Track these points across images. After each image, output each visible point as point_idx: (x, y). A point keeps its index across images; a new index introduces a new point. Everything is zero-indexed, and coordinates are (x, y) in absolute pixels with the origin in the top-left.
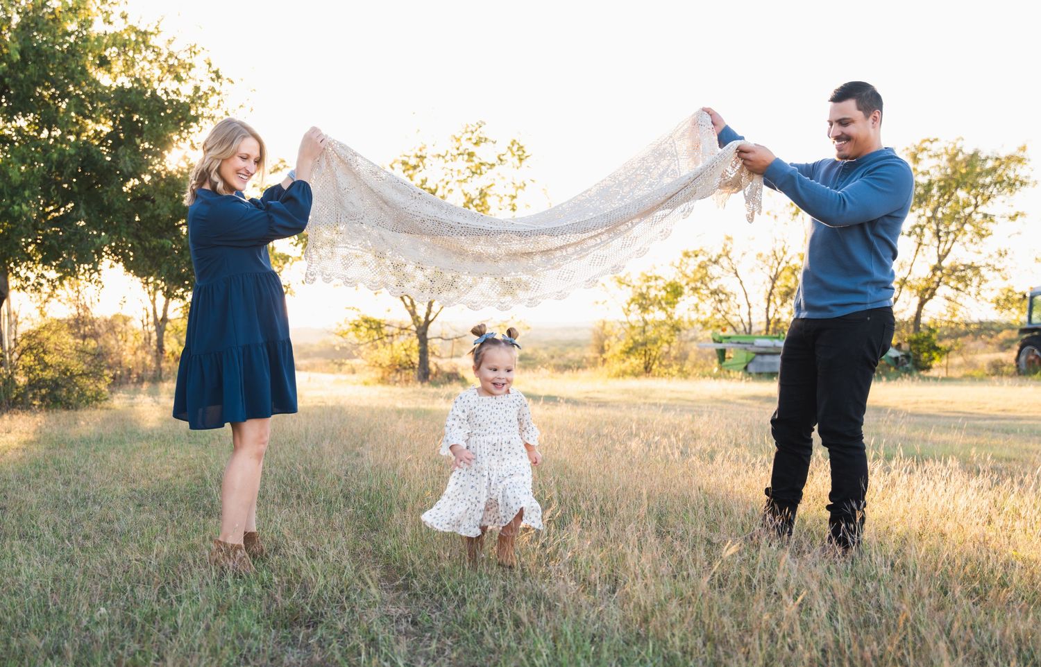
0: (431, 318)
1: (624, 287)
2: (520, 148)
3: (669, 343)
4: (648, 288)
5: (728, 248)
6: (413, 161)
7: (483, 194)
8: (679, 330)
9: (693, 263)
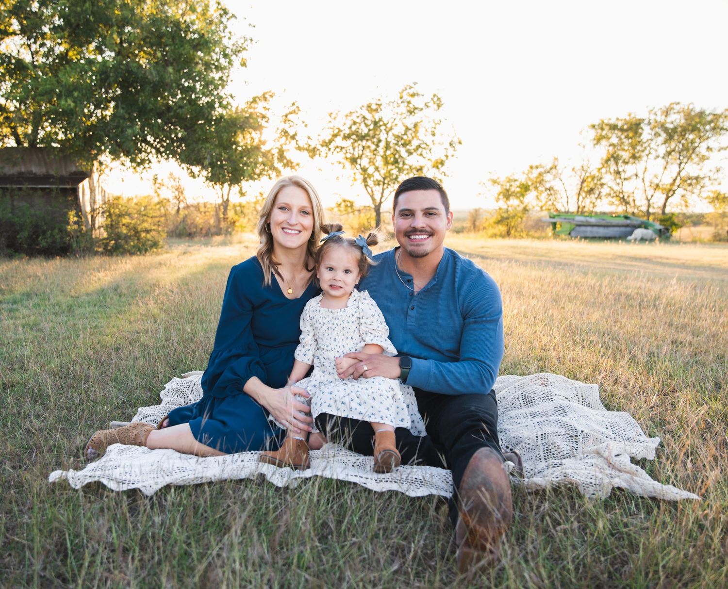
0: (382, 200)
1: (496, 184)
2: (439, 99)
3: (522, 218)
4: (511, 186)
5: (556, 164)
6: (374, 107)
7: (415, 126)
8: (527, 210)
9: (535, 173)
